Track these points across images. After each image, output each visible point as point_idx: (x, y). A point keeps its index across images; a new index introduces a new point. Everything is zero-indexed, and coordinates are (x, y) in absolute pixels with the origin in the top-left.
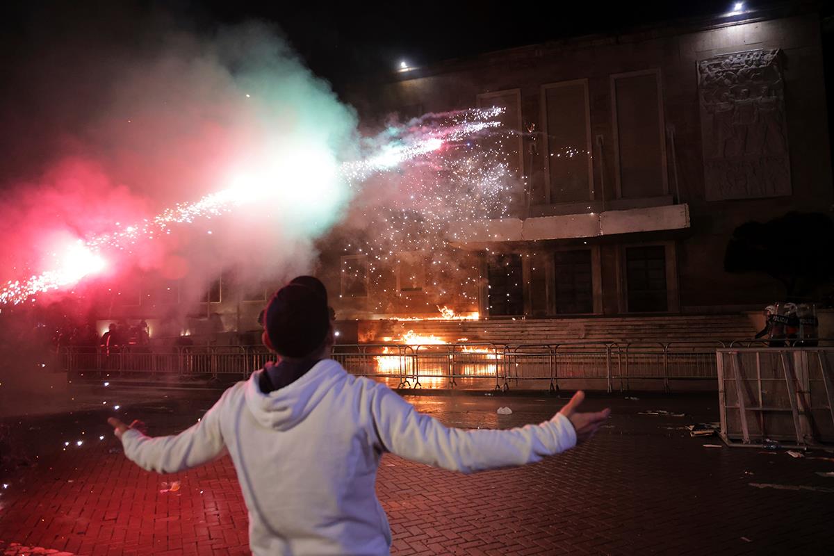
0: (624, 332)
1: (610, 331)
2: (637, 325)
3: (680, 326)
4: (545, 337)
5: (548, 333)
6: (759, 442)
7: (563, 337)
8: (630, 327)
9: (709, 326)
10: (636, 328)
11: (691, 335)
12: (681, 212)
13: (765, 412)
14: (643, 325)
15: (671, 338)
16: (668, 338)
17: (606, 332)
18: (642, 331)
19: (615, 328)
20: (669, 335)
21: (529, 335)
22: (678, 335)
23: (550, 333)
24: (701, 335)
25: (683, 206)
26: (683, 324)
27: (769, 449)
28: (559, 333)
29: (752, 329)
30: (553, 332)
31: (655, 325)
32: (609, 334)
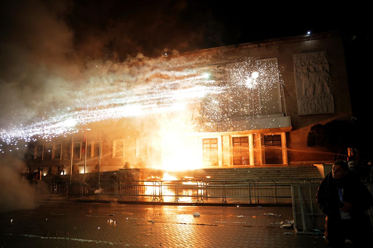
0: (261, 174)
1: (255, 174)
2: (267, 171)
3: (286, 171)
4: (226, 176)
5: (226, 174)
6: (311, 231)
7: (234, 176)
8: (264, 172)
9: (299, 171)
10: (267, 172)
11: (291, 175)
12: (287, 120)
13: (314, 216)
14: (269, 171)
15: (282, 177)
16: (281, 177)
17: (253, 174)
18: (270, 174)
19: (257, 172)
20: (281, 176)
21: (218, 175)
22: (285, 175)
23: (228, 174)
24: (295, 175)
25: (288, 117)
26: (288, 170)
27: (315, 235)
28: (232, 174)
29: (318, 173)
30: (230, 174)
31: (275, 171)
32: (255, 175)
